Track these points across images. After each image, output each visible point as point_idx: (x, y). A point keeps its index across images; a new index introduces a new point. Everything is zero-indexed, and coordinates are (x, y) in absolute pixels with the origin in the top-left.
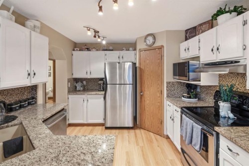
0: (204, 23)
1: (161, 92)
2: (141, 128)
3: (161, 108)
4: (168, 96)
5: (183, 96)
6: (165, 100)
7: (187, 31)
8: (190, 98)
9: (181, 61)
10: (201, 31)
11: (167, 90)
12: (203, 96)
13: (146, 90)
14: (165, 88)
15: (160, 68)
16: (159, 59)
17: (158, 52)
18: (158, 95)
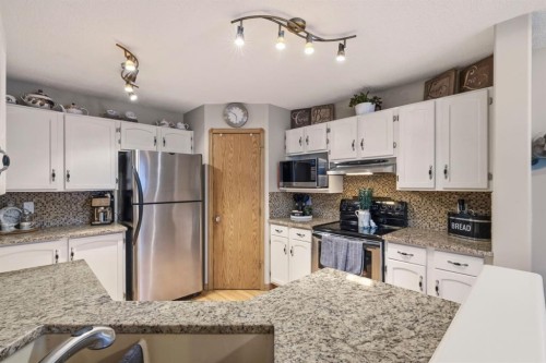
0: (324, 106)
1: (260, 212)
2: (214, 289)
3: (258, 240)
4: (271, 218)
5: (293, 214)
6: (267, 224)
7: (294, 112)
8: (303, 214)
9: (287, 159)
10: (318, 117)
11: (270, 207)
12: (316, 210)
13: (227, 211)
14: (267, 203)
15: (257, 169)
16: (255, 153)
17: (253, 140)
18: (254, 217)
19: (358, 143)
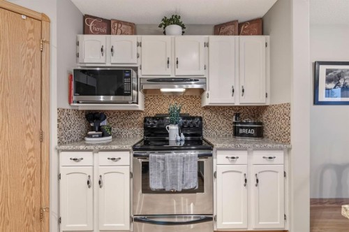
0: (124, 23)
1: (41, 136)
4: (60, 143)
5: (90, 136)
8: (103, 136)
14: (55, 124)
19: (172, 62)
